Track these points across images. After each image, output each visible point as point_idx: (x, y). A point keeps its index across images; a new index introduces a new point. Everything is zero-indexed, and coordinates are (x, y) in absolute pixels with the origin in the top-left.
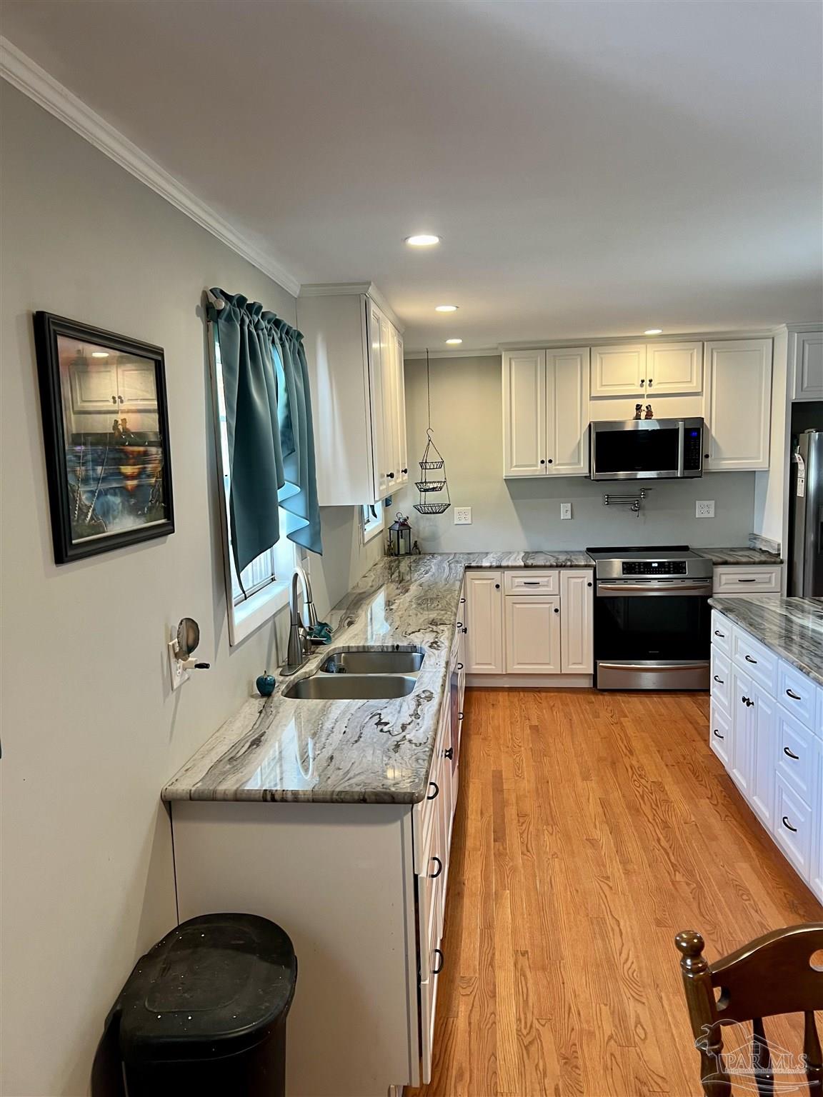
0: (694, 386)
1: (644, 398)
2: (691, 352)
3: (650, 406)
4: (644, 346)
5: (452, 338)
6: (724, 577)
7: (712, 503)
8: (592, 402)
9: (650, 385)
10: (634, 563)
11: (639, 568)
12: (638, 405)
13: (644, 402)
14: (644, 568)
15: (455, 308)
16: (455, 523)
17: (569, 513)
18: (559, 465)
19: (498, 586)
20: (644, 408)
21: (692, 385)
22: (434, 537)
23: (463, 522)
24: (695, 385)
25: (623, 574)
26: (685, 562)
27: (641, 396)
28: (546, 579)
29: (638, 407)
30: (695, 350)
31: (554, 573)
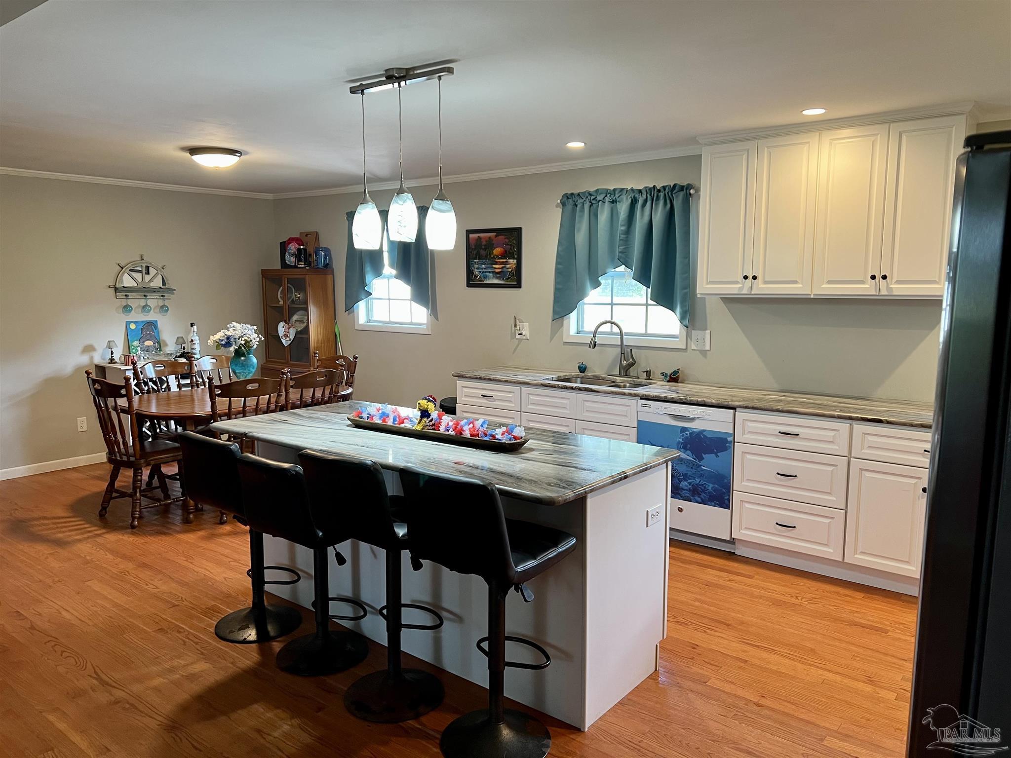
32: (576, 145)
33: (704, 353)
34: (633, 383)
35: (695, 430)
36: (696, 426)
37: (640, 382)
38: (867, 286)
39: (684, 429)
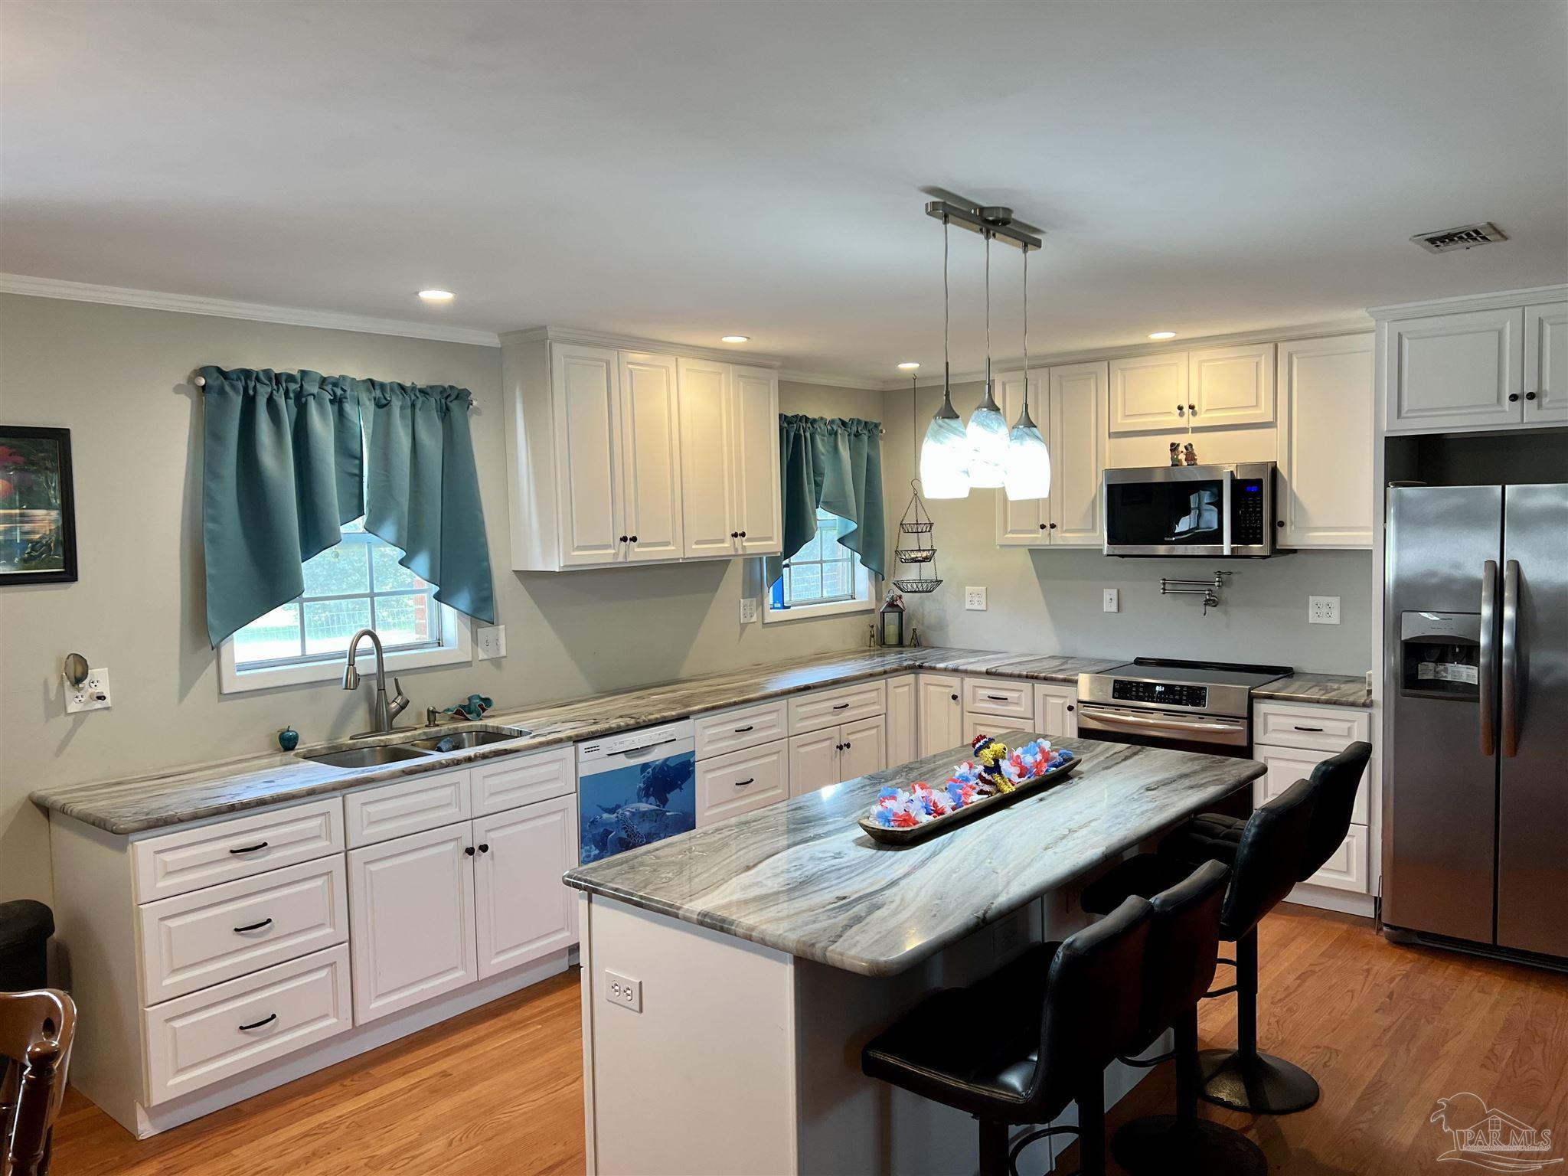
0: (1264, 413)
1: (1188, 432)
2: (1257, 359)
3: (1191, 445)
4: (1185, 354)
5: (905, 363)
6: (1271, 720)
7: (1335, 601)
8: (1112, 440)
9: (1194, 414)
10: (1130, 683)
11: (1137, 692)
12: (1172, 445)
13: (1182, 440)
14: (1144, 693)
15: (745, 339)
16: (967, 608)
17: (1115, 602)
18: (1067, 531)
19: (954, 697)
20: (1182, 448)
21: (1257, 412)
22: (941, 626)
23: (976, 607)
24: (1263, 411)
25: (1114, 697)
26: (1205, 689)
27: (1182, 431)
28: (1016, 695)
29: (1174, 447)
30: (1263, 357)
31: (1026, 686)
32: (436, 296)
33: (497, 662)
34: (425, 738)
35: (657, 763)
36: (657, 756)
37: (437, 732)
38: (726, 545)
39: (645, 766)
